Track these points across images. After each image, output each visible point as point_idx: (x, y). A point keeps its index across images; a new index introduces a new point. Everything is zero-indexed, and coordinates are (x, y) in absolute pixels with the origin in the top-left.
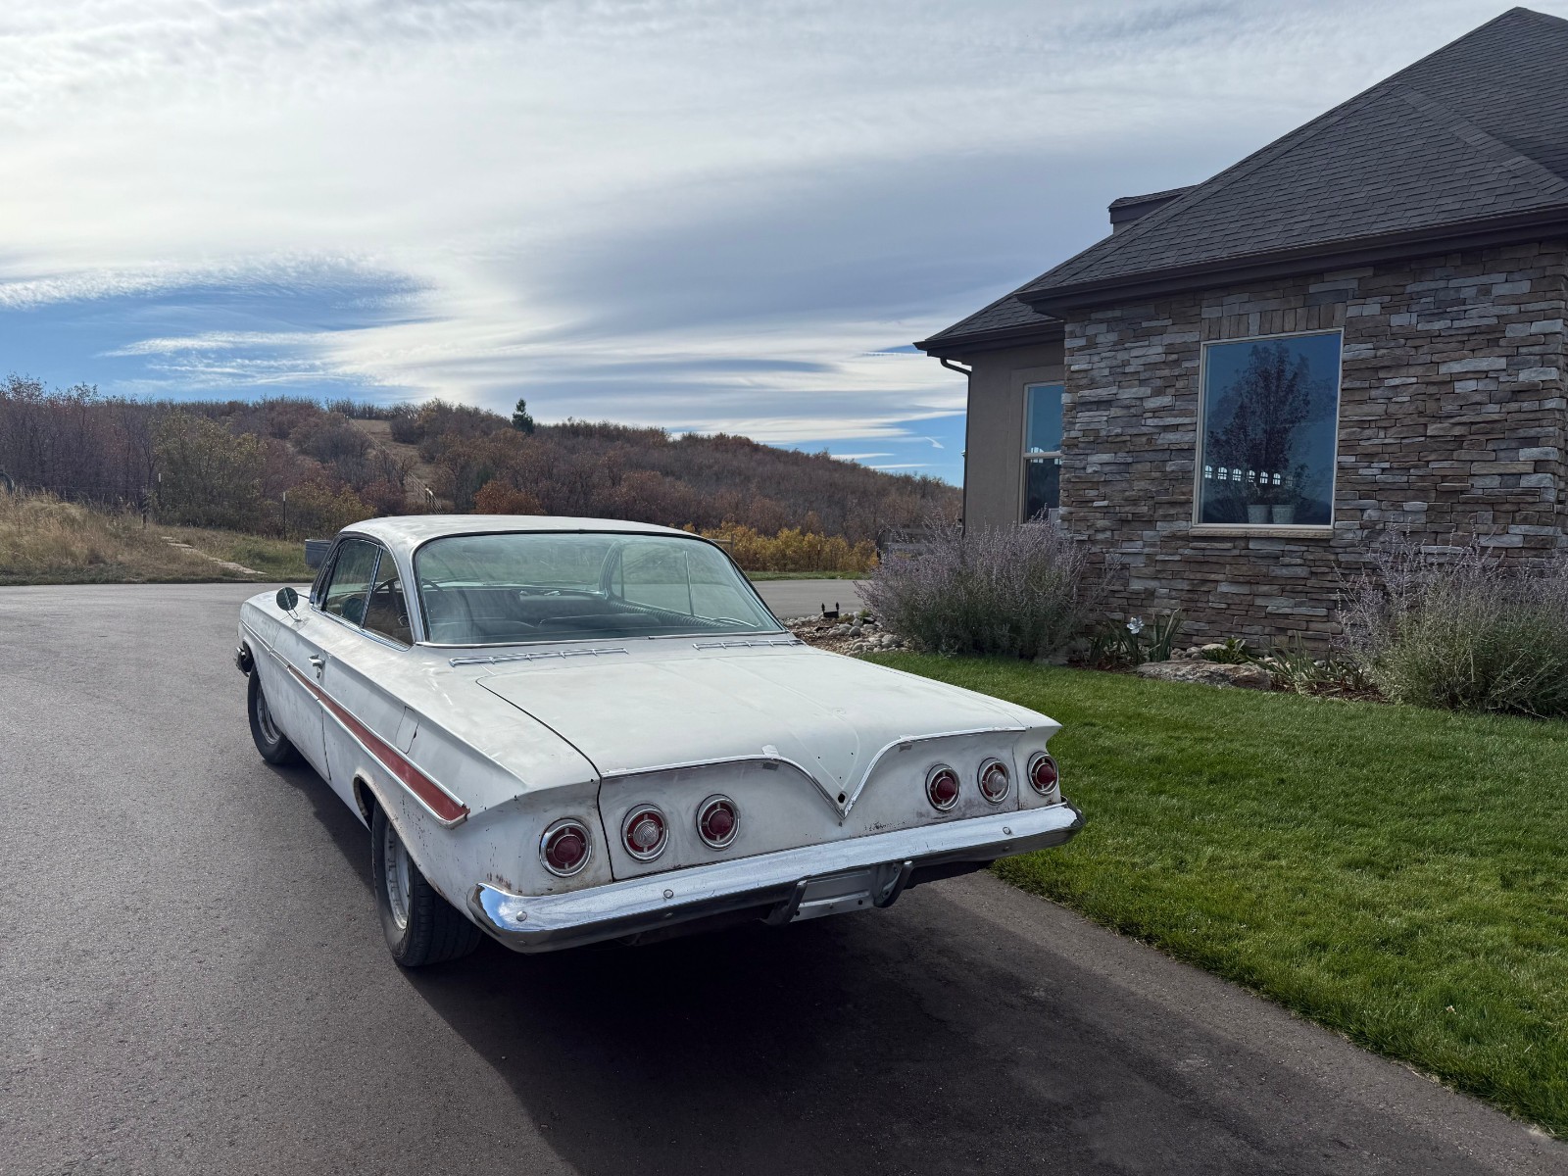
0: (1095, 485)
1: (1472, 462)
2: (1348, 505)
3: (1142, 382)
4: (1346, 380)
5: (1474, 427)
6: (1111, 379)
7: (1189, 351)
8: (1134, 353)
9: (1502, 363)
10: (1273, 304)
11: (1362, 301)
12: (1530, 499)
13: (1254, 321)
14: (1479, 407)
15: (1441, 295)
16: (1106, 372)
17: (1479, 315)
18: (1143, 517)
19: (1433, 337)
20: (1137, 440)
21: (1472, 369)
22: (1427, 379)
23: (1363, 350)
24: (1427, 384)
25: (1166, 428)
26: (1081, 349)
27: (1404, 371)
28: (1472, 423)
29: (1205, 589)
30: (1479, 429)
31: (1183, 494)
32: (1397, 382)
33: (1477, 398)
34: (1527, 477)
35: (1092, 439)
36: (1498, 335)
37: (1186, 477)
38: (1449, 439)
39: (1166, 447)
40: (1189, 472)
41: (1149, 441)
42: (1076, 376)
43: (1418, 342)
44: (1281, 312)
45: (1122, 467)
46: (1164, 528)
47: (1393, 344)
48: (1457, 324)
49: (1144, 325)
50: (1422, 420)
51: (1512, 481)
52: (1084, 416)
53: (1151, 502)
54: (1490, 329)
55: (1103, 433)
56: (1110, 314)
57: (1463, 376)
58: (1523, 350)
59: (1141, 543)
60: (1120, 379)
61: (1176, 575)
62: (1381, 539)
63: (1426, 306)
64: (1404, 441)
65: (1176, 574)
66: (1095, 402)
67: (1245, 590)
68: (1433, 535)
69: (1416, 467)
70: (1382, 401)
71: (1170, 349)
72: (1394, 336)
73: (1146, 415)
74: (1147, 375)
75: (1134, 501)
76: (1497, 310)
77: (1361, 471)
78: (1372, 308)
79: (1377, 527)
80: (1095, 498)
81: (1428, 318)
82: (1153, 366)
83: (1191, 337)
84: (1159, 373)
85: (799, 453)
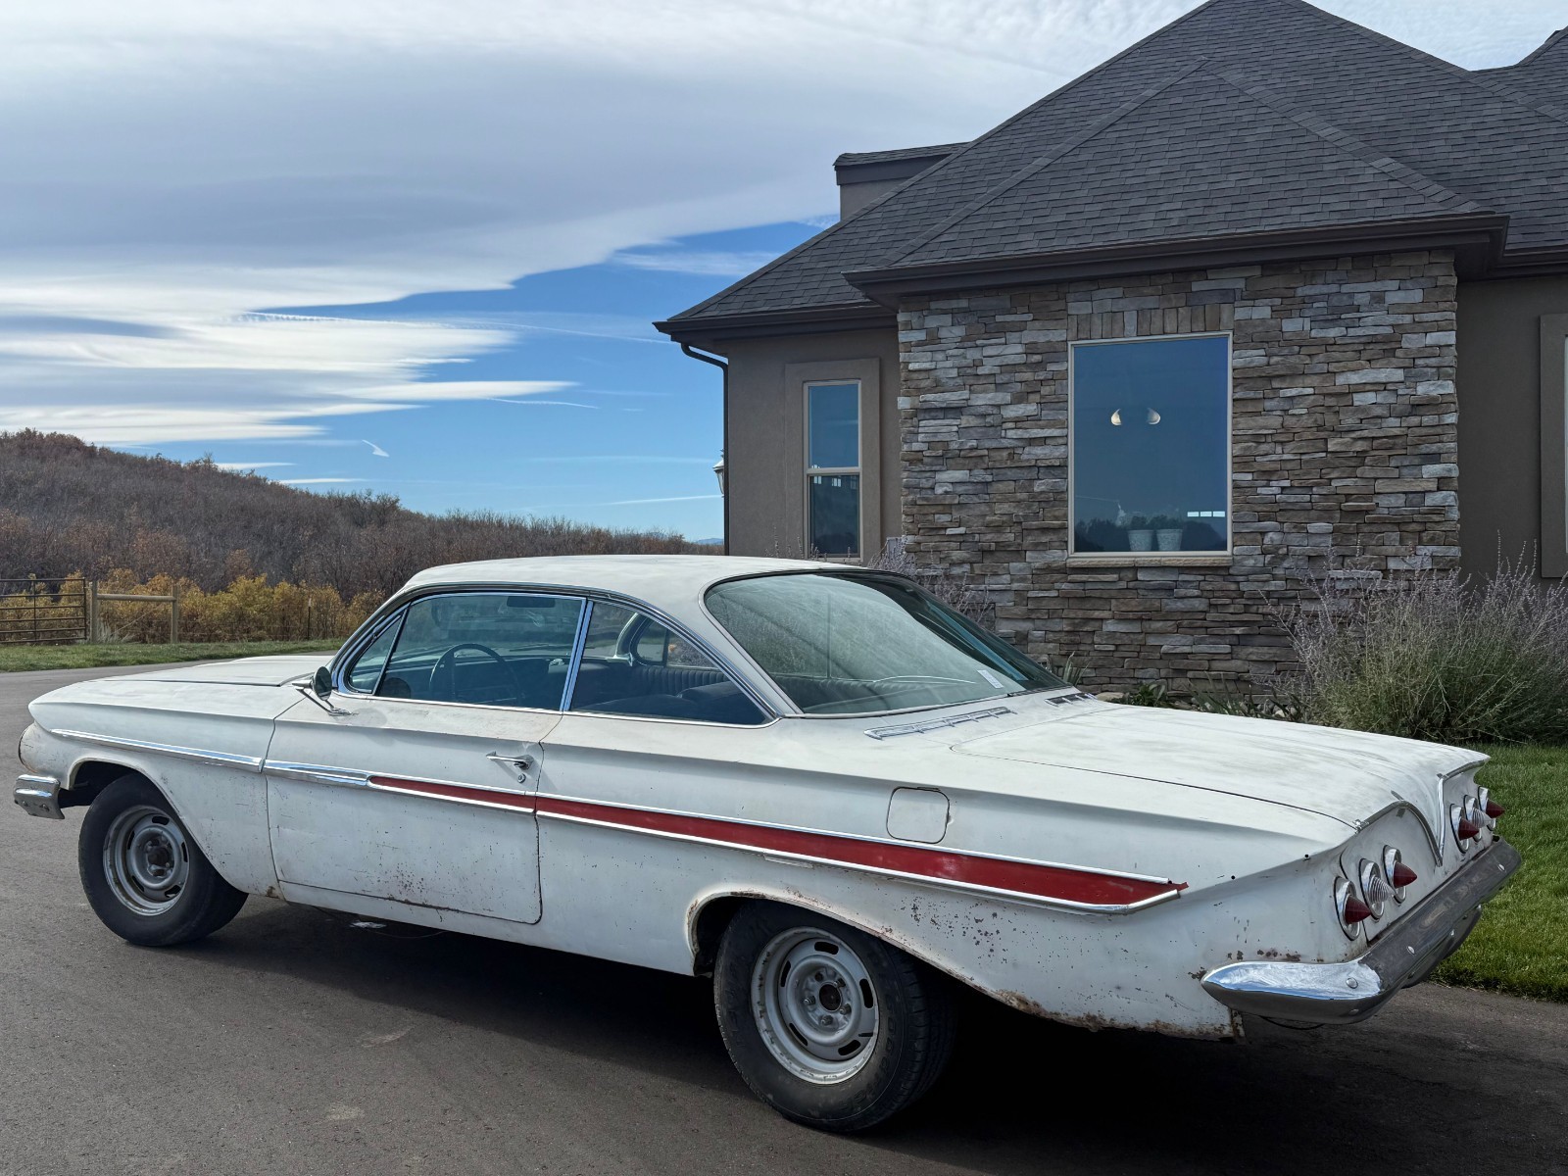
0: (947, 508)
1: (1376, 479)
2: (1247, 528)
3: (999, 387)
4: (1236, 390)
5: (1376, 443)
6: (959, 381)
7: (1056, 352)
8: (988, 351)
9: (1399, 375)
10: (1151, 302)
11: (1251, 303)
12: (1436, 518)
13: (1131, 319)
14: (1379, 421)
15: (1335, 301)
16: (954, 373)
17: (1374, 323)
18: (1009, 546)
19: (1328, 345)
20: (994, 454)
21: (1372, 381)
22: (1325, 391)
23: (1255, 357)
24: (1325, 395)
25: (1032, 442)
26: (920, 344)
27: (1299, 381)
28: (1374, 438)
29: (1089, 629)
30: (1381, 444)
31: (1056, 518)
32: (1293, 392)
33: (1378, 411)
34: (1431, 495)
35: (940, 452)
36: (1394, 345)
37: (1058, 498)
38: (1351, 454)
39: (1033, 463)
40: (1063, 492)
41: (1011, 456)
42: (915, 376)
43: (1313, 350)
44: (1160, 312)
45: (979, 487)
46: (1035, 559)
47: (1286, 352)
48: (1352, 332)
49: (999, 318)
50: (1322, 434)
51: (1417, 499)
52: (928, 425)
53: (1018, 528)
54: (1386, 339)
55: (954, 446)
56: (955, 304)
57: (1362, 388)
58: (1419, 362)
59: (1008, 577)
60: (972, 382)
61: (1051, 615)
62: (1286, 565)
63: (1319, 312)
64: (1303, 457)
65: (1053, 613)
66: (941, 408)
67: (1135, 627)
68: (1341, 559)
69: (1318, 485)
70: (1279, 413)
71: (1031, 349)
72: (1289, 343)
73: (1005, 426)
74: (1005, 378)
75: (998, 528)
76: (1391, 319)
77: (1259, 490)
78: (1262, 312)
79: (1280, 552)
80: (948, 524)
81: (1322, 324)
82: (1013, 368)
83: (1057, 335)
84: (1019, 376)
85: (163, 461)
